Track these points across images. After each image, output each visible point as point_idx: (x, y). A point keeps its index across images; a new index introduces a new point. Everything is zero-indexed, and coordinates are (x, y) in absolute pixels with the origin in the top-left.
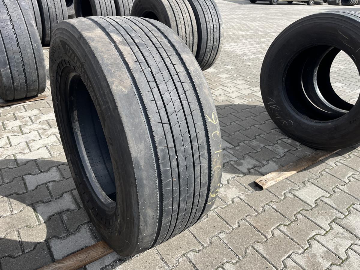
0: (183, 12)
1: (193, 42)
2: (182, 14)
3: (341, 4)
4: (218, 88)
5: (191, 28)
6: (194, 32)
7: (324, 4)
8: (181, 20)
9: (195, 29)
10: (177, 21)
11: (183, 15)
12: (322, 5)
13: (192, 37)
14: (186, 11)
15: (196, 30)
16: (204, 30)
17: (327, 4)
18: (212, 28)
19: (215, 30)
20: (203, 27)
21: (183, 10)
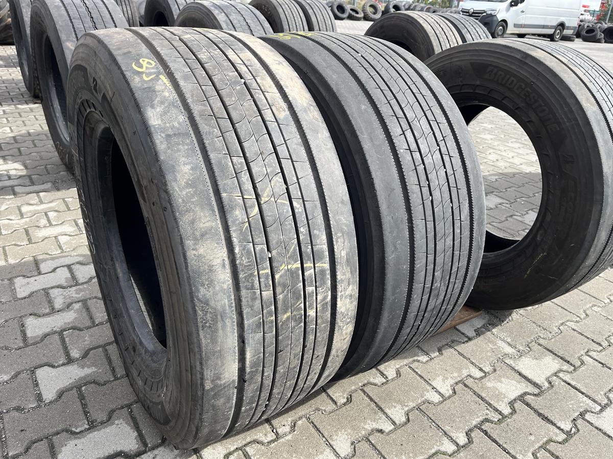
3: (604, 41)
4: (489, 152)
7: (576, 40)
12: (573, 41)
17: (581, 40)
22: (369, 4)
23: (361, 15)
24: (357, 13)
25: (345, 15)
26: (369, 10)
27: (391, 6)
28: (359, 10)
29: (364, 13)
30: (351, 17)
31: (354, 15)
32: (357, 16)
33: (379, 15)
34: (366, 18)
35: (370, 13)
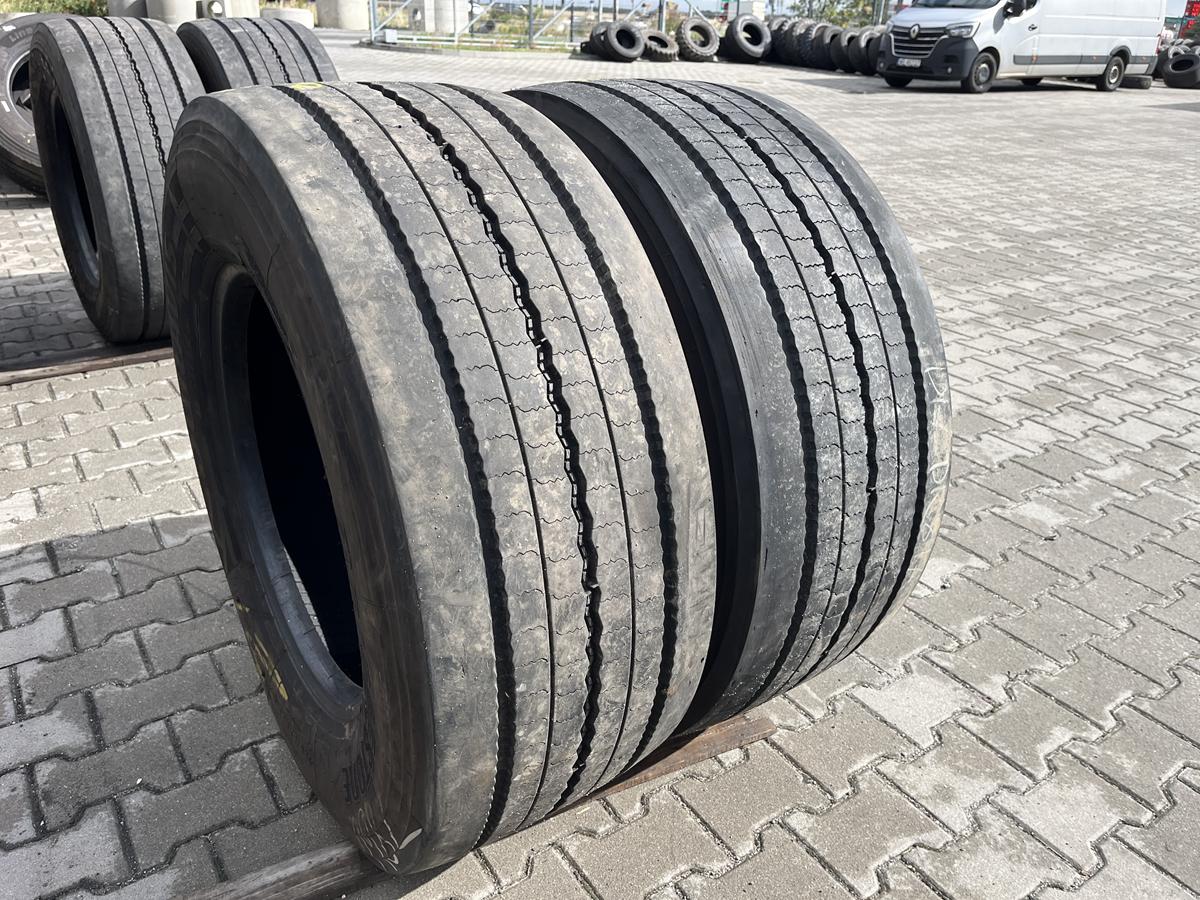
0: (553, 332)
1: (671, 611)
2: (545, 349)
5: (651, 481)
6: (678, 518)
8: (527, 422)
9: (694, 479)
10: (485, 446)
11: (561, 363)
12: (1147, 87)
13: (657, 578)
14: (594, 307)
15: (705, 488)
16: (777, 473)
17: (1164, 85)
18: (856, 436)
19: (884, 450)
20: (770, 440)
21: (553, 302)
22: (690, 26)
23: (674, 49)
24: (664, 44)
25: (636, 52)
26: (690, 37)
27: (740, 28)
28: (670, 39)
29: (680, 44)
30: (649, 55)
31: (656, 51)
32: (664, 51)
33: (713, 48)
34: (685, 55)
35: (693, 45)
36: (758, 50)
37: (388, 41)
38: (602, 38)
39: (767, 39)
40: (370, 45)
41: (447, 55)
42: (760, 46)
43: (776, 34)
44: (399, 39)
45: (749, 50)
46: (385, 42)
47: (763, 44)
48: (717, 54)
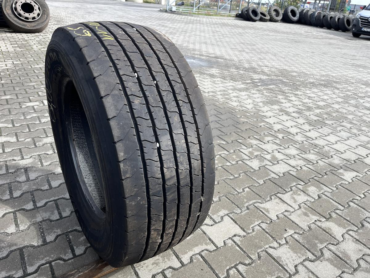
22: (273, 9)
23: (268, 17)
24: (265, 16)
25: (258, 18)
26: (274, 13)
27: (289, 11)
28: (266, 14)
29: (269, 15)
30: (261, 20)
31: (263, 18)
32: (266, 18)
33: (280, 18)
34: (272, 20)
35: (274, 16)
36: (295, 19)
37: (173, 10)
38: (246, 12)
39: (298, 15)
40: (166, 11)
41: (195, 17)
42: (295, 17)
43: (301, 13)
44: (176, 10)
45: (293, 19)
46: (171, 11)
47: (296, 17)
48: (281, 20)
